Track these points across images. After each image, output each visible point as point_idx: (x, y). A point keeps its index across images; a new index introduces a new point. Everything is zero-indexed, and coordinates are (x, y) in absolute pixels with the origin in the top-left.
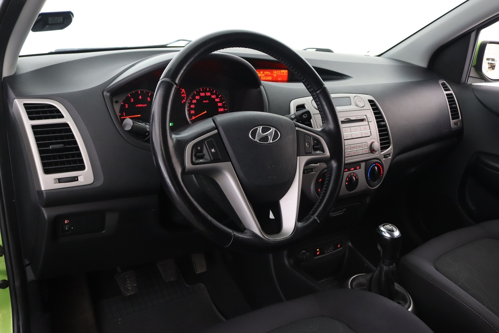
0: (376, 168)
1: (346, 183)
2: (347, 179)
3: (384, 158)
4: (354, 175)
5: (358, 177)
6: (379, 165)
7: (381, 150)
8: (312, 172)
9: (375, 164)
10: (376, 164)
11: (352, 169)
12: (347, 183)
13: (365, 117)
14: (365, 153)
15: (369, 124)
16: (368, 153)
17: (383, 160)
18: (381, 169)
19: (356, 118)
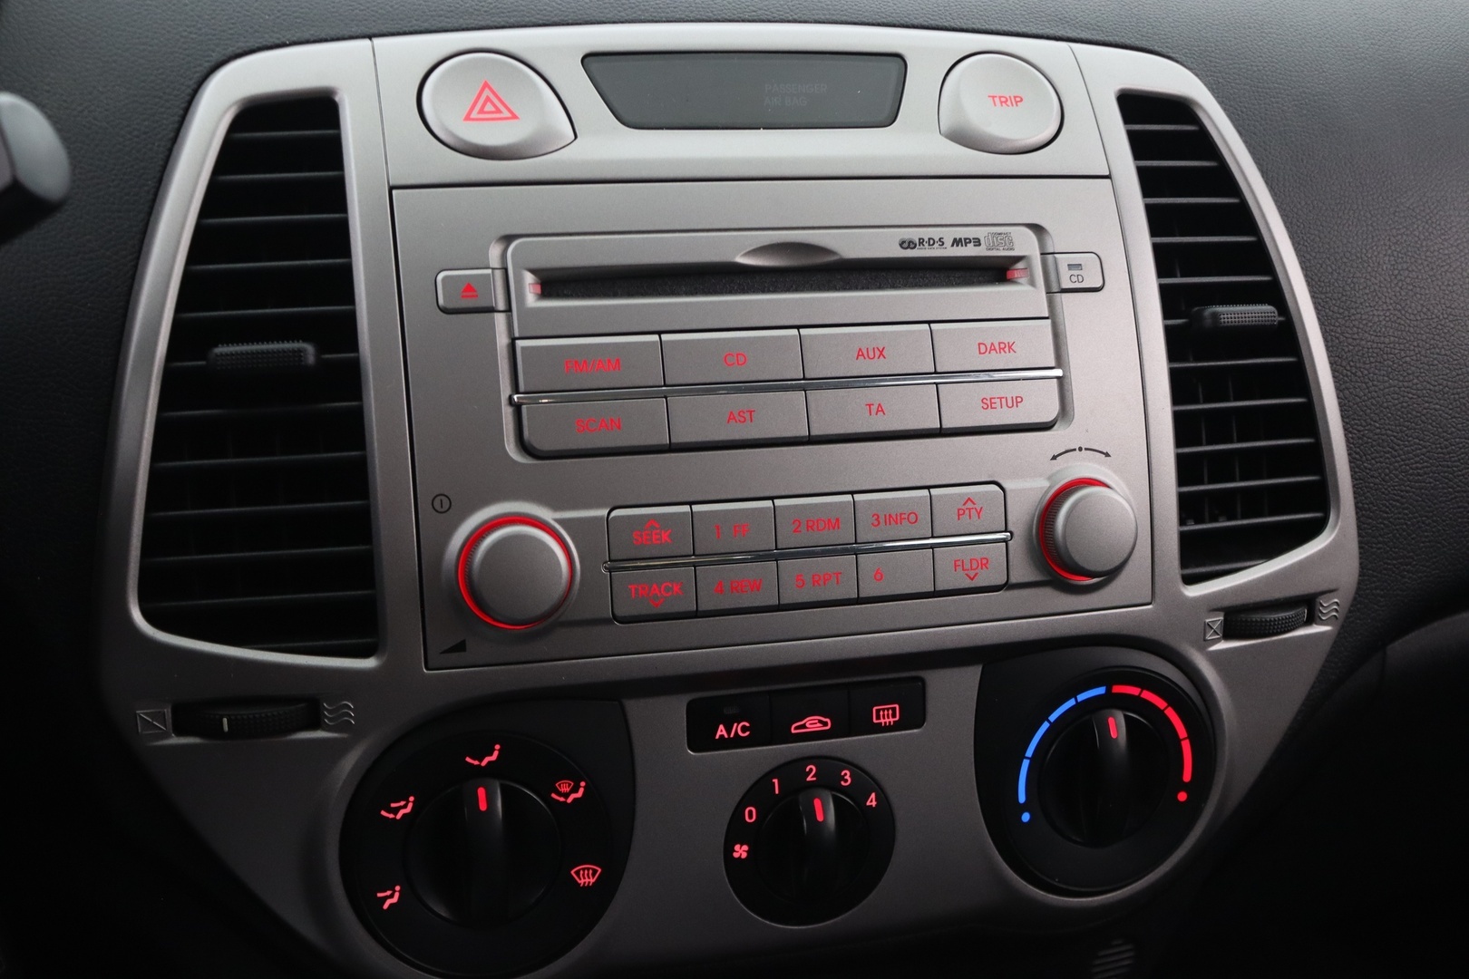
0: (1117, 726)
1: (729, 850)
2: (751, 815)
3: (1228, 634)
4: (828, 781)
5: (883, 798)
6: (1160, 703)
7: (1185, 560)
8: (316, 724)
9: (1101, 690)
10: (1117, 689)
11: (812, 723)
12: (741, 851)
13: (1025, 244)
14: (967, 584)
15: (1053, 316)
16: (1007, 586)
17: (1216, 659)
18: (1182, 731)
19: (906, 244)
